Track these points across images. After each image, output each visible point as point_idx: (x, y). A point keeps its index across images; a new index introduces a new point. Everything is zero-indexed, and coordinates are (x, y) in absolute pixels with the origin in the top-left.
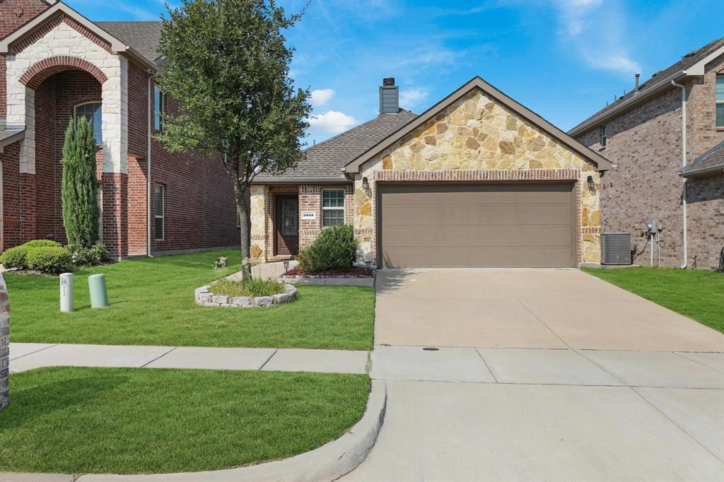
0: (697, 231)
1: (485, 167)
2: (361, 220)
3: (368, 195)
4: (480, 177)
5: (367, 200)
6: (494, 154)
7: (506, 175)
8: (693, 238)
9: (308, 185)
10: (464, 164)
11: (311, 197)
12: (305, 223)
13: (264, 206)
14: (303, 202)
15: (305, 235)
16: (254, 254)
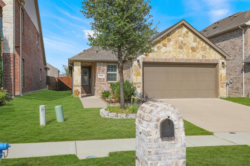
0: (249, 83)
1: (185, 57)
2: (137, 78)
3: (139, 68)
4: (184, 61)
5: (139, 70)
6: (189, 52)
7: (193, 60)
8: (247, 86)
9: (101, 62)
10: (177, 56)
11: (103, 67)
12: (100, 79)
13: (81, 72)
14: (99, 70)
15: (99, 85)
16: (76, 94)
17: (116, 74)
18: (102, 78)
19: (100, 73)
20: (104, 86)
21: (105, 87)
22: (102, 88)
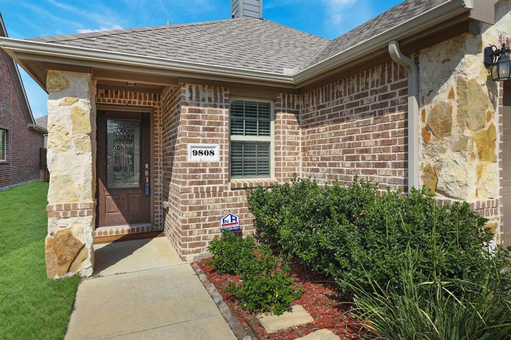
2: (479, 173)
3: (491, 101)
5: (489, 117)
11: (209, 112)
12: (195, 171)
13: (89, 130)
14: (192, 123)
15: (195, 200)
16: (60, 258)
17: (268, 144)
18: (205, 164)
19: (197, 141)
20: (217, 201)
21: (223, 206)
22: (205, 214)
